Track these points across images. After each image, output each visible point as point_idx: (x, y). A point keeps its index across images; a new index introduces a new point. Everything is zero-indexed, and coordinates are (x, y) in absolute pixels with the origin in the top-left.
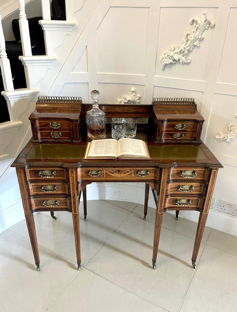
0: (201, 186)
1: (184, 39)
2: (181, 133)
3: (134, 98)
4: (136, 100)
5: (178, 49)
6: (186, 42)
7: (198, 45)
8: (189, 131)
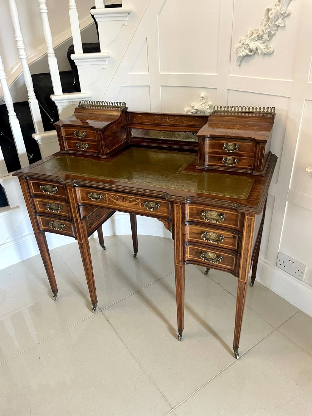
0: (234, 237)
1: (263, 18)
2: (234, 158)
3: (203, 106)
4: (205, 109)
5: (255, 33)
6: (266, 22)
7: (282, 25)
8: (246, 155)
